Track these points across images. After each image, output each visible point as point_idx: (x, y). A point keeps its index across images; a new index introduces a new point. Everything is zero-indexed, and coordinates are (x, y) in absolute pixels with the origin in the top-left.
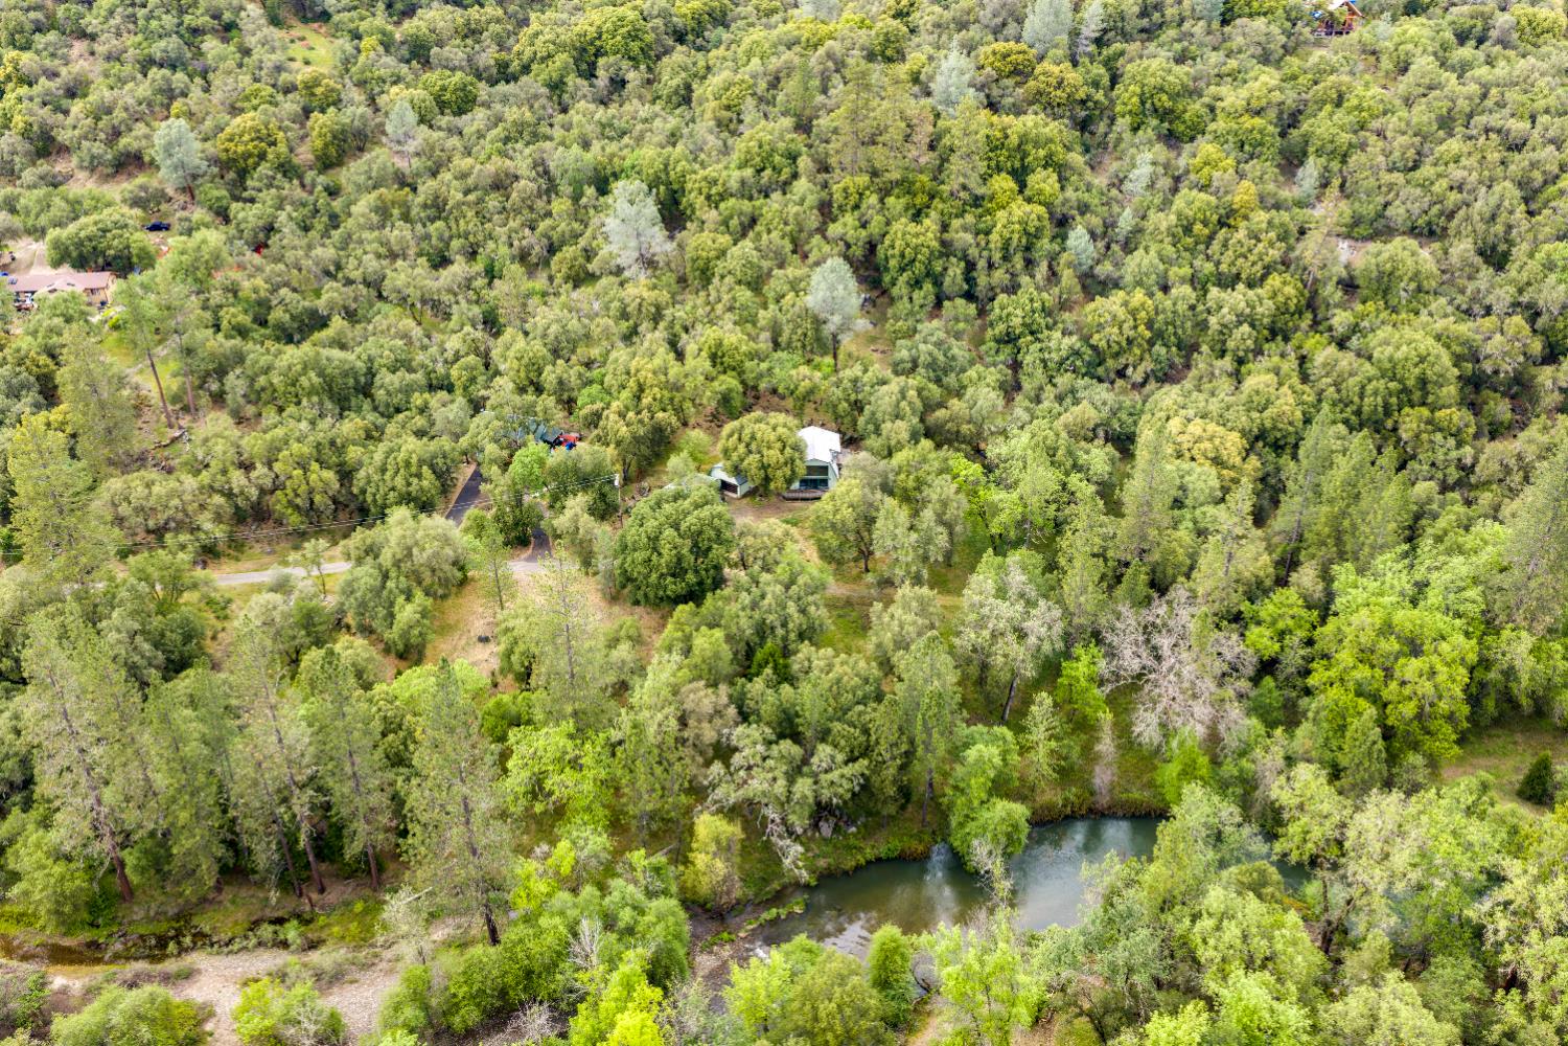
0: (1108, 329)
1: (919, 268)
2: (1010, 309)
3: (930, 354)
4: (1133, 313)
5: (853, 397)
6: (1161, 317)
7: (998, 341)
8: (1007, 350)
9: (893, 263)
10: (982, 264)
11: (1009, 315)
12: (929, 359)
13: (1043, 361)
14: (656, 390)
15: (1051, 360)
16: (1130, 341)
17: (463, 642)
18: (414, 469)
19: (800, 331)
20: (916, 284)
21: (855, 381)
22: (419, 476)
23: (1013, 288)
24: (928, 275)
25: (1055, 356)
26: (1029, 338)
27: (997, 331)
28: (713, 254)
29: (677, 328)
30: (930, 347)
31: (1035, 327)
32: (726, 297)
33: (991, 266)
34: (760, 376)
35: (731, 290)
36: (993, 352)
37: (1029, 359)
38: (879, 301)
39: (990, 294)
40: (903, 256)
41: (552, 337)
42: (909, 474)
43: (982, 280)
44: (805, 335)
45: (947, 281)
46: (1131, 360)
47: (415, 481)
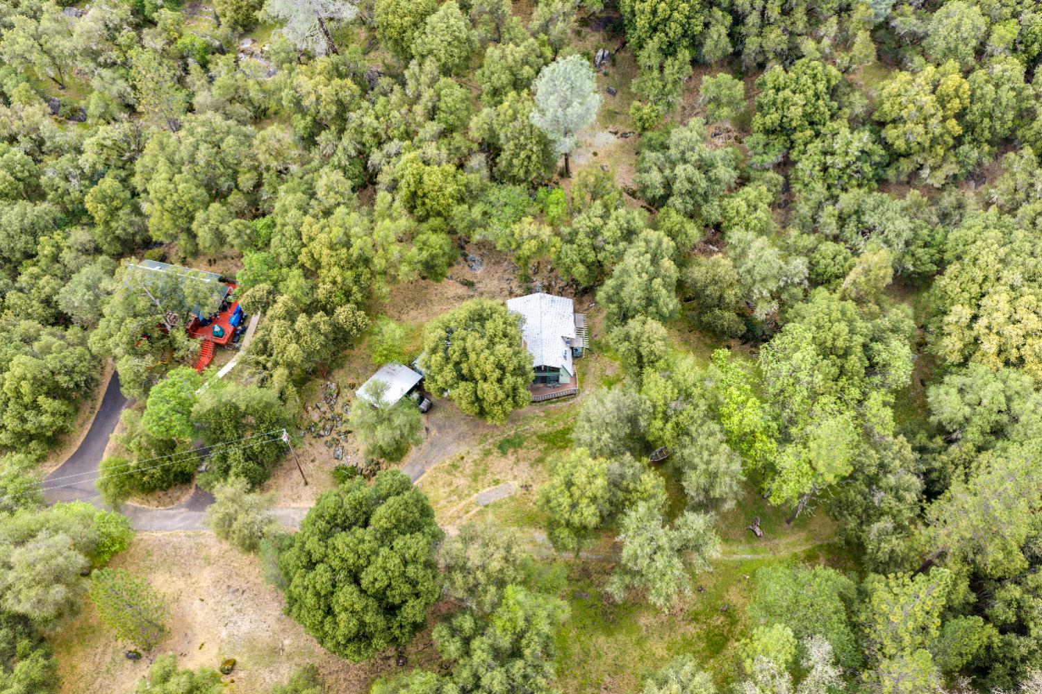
0: (910, 125)
1: (674, 29)
2: (787, 93)
3: (689, 180)
4: (942, 102)
5: (591, 257)
6: (977, 107)
7: (768, 132)
8: (779, 143)
9: (642, 22)
10: (753, 19)
11: (785, 100)
12: (687, 186)
13: (825, 169)
14: (335, 270)
15: (833, 165)
16: (934, 141)
17: (108, 659)
18: (27, 400)
19: (523, 155)
20: (669, 50)
21: (594, 233)
22: (35, 406)
23: (790, 56)
24: (684, 35)
25: (840, 162)
26: (809, 132)
27: (768, 120)
28: (408, 20)
29: (367, 137)
30: (690, 168)
31: (816, 118)
32: (428, 94)
33: (765, 20)
34: (473, 225)
35: (434, 81)
36: (760, 149)
37: (806, 166)
38: (619, 57)
39: (760, 59)
40: (654, 12)
41: (202, 163)
42: (666, 419)
43: (752, 44)
44: (529, 157)
45: (709, 44)
46: (931, 162)
47: (30, 415)
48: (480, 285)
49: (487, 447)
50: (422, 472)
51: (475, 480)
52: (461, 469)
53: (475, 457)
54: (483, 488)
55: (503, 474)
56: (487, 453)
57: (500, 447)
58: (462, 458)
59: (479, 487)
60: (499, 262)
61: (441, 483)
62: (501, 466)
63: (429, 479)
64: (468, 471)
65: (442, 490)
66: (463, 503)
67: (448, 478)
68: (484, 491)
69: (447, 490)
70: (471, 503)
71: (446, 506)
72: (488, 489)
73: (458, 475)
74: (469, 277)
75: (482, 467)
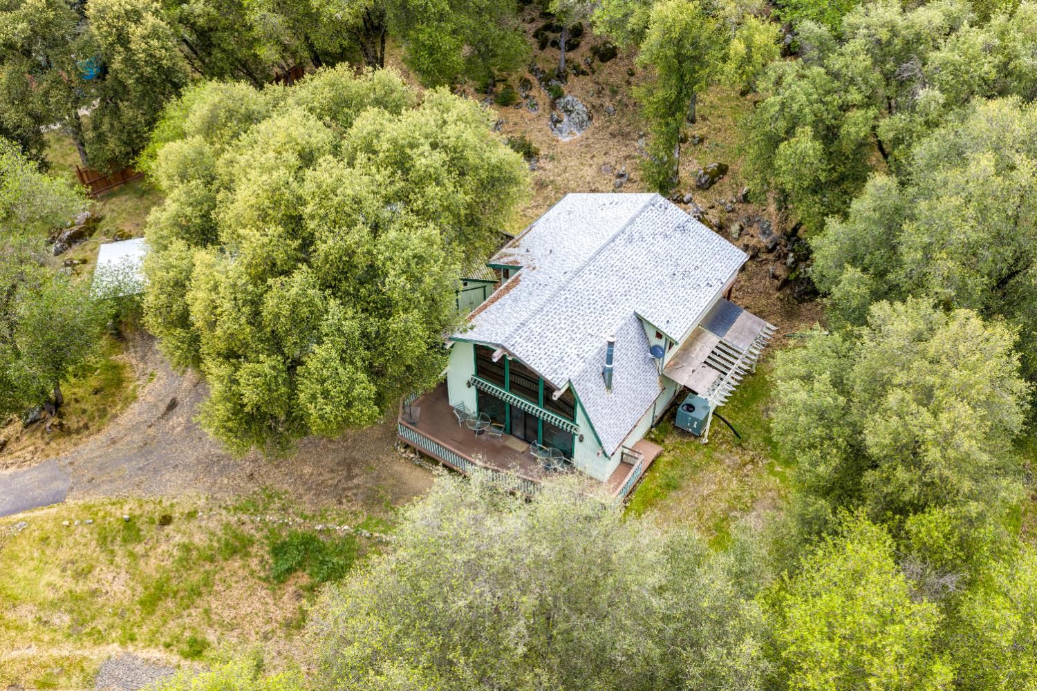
48: (549, 166)
49: (249, 530)
50: (58, 499)
51: (150, 603)
52: (139, 549)
53: (199, 539)
54: (152, 641)
55: (233, 638)
56: (237, 547)
57: (279, 550)
58: (166, 520)
59: (143, 632)
60: (625, 136)
61: (64, 554)
62: (245, 609)
63: (49, 526)
64: (151, 567)
65: (53, 576)
66: (66, 650)
67: (93, 550)
68: (143, 654)
69: (67, 584)
70: (79, 665)
71: (21, 629)
72: (156, 654)
73: (121, 559)
74: (536, 139)
75: (195, 578)
